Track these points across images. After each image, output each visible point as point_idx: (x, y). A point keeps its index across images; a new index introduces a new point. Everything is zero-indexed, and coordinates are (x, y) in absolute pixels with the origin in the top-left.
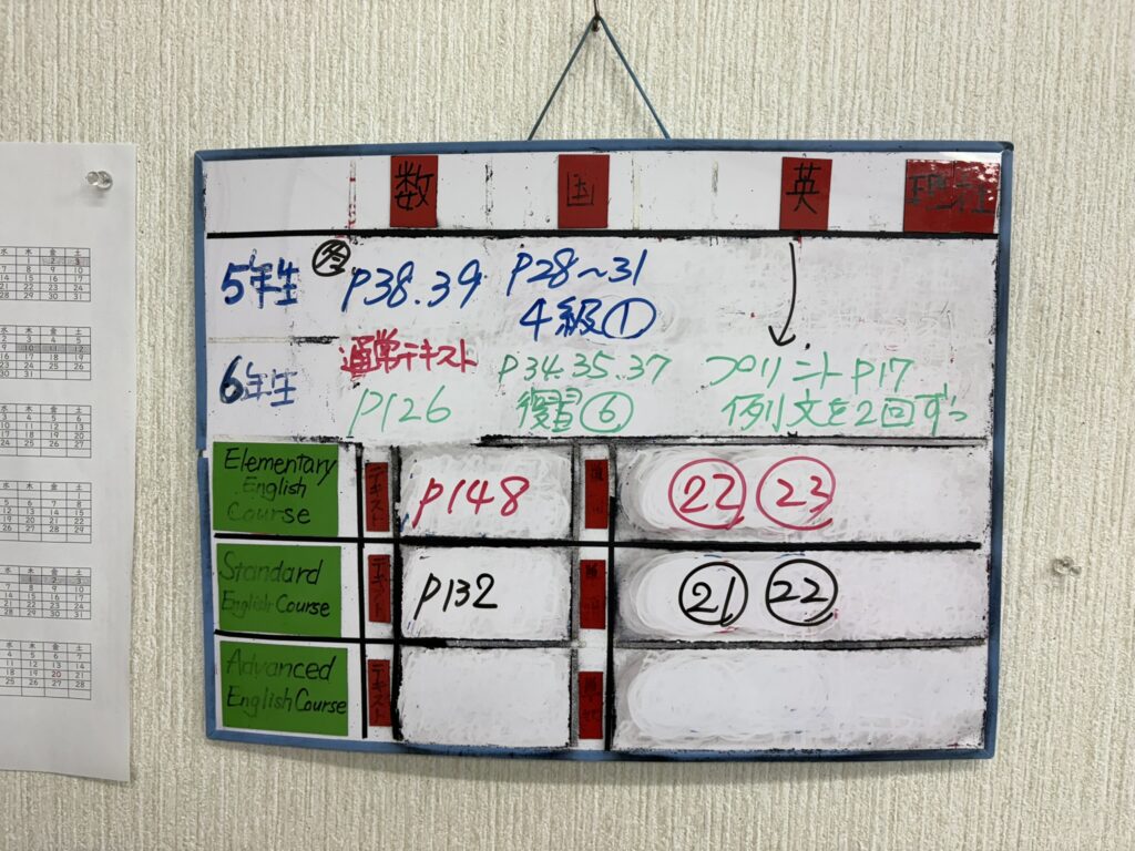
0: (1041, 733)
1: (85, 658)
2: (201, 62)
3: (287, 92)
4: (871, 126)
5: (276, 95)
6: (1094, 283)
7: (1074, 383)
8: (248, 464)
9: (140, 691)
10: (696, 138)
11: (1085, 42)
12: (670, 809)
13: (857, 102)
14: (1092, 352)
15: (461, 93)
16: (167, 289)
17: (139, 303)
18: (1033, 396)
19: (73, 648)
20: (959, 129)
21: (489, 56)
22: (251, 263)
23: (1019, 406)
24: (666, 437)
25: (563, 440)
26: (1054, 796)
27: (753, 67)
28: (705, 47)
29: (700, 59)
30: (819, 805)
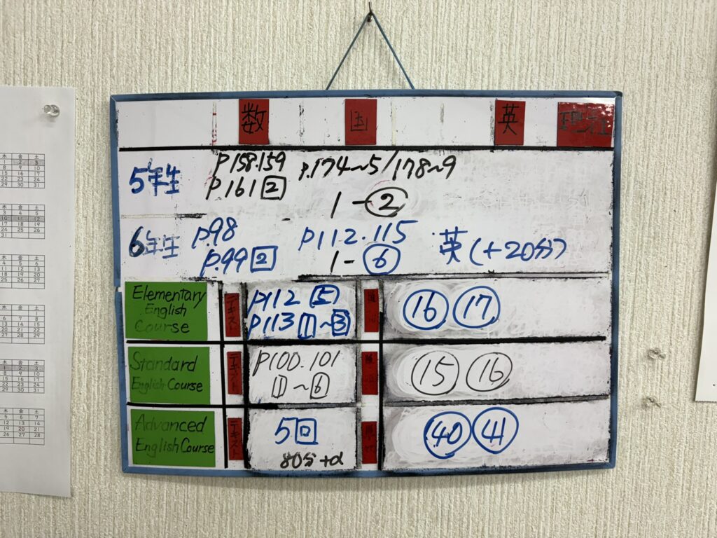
0: (642, 456)
1: (41, 418)
2: (118, 36)
3: (174, 57)
4: (538, 84)
5: (167, 58)
6: (672, 181)
7: (660, 242)
8: (148, 296)
9: (76, 440)
10: (432, 89)
11: (667, 34)
12: (416, 508)
13: (530, 69)
14: (671, 223)
15: (285, 58)
16: (95, 181)
17: (76, 190)
18: (636, 250)
19: (32, 412)
21: (302, 36)
22: (149, 167)
23: (627, 256)
24: (414, 274)
25: (350, 277)
26: (650, 495)
27: (467, 46)
28: (437, 33)
29: (434, 41)
30: (507, 504)
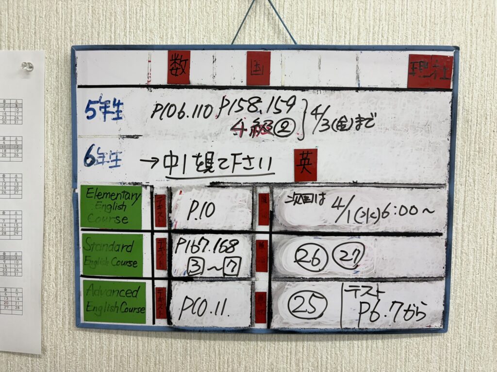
0: (473, 318)
1: (20, 295)
2: (75, 11)
3: (116, 25)
4: (388, 38)
5: (111, 26)
6: (491, 109)
7: (483, 155)
9: (47, 309)
10: (307, 44)
12: (301, 359)
13: (381, 27)
14: (491, 140)
15: (198, 24)
16: (59, 118)
17: (46, 124)
18: (465, 161)
19: (14, 290)
20: (428, 39)
23: (459, 166)
24: (296, 183)
25: (249, 184)
26: (480, 347)
27: (333, 12)
28: (310, 3)
29: (308, 8)
30: (371, 355)
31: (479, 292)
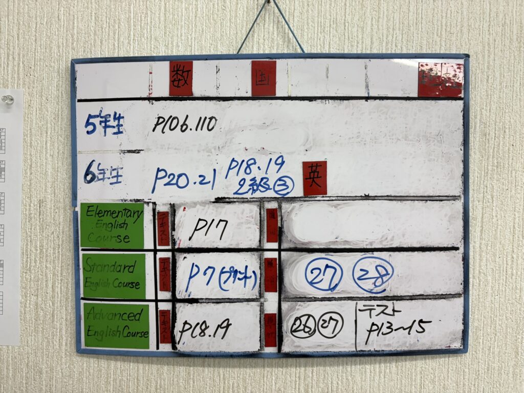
0: (492, 342)
2: (78, 18)
3: (120, 32)
4: (402, 48)
5: (114, 34)
6: (510, 122)
7: (502, 170)
8: (98, 214)
10: (318, 52)
11: (501, 8)
12: (310, 385)
13: (395, 36)
14: (510, 155)
15: (204, 32)
16: (59, 128)
18: (483, 177)
22: (100, 114)
23: (476, 181)
24: (306, 197)
25: (256, 199)
26: (500, 374)
27: (345, 20)
28: (321, 11)
29: (319, 16)
30: (384, 381)
31: (498, 315)
